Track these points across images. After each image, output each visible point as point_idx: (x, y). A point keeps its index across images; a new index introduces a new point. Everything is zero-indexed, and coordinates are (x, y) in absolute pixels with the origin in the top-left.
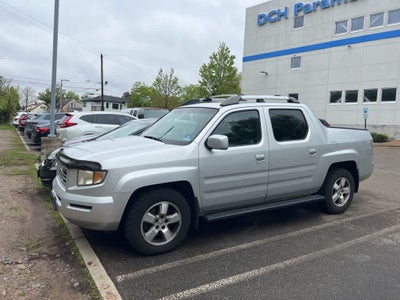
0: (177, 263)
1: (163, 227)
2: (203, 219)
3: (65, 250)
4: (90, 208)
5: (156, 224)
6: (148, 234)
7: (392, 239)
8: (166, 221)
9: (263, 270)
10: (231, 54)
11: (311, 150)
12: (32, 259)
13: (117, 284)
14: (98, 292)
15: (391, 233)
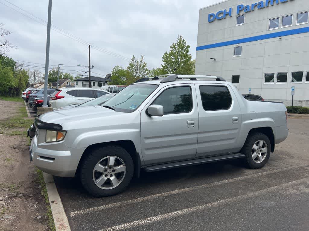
0: (119, 204)
1: (111, 176)
2: (143, 171)
3: (37, 191)
4: (53, 159)
5: (106, 173)
6: (98, 181)
7: (296, 189)
8: (114, 171)
9: (186, 211)
10: (187, 45)
11: (234, 118)
12: (11, 197)
13: (69, 218)
14: (53, 224)
15: (297, 185)
